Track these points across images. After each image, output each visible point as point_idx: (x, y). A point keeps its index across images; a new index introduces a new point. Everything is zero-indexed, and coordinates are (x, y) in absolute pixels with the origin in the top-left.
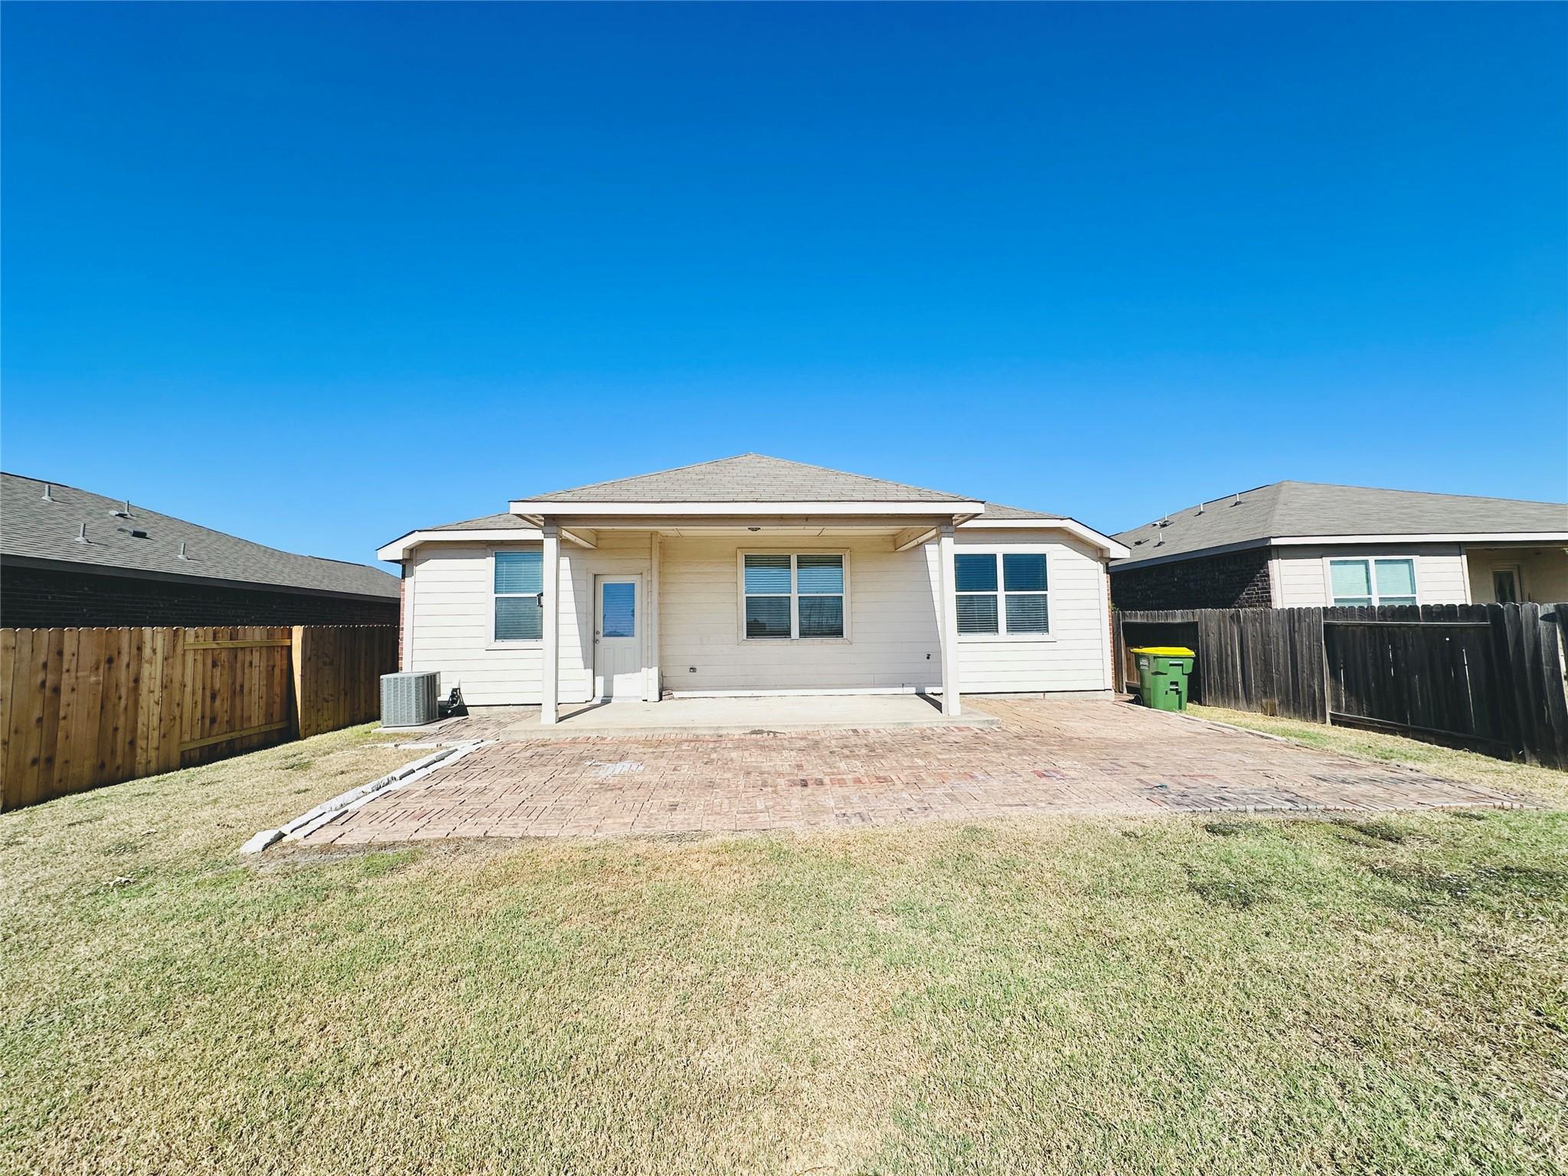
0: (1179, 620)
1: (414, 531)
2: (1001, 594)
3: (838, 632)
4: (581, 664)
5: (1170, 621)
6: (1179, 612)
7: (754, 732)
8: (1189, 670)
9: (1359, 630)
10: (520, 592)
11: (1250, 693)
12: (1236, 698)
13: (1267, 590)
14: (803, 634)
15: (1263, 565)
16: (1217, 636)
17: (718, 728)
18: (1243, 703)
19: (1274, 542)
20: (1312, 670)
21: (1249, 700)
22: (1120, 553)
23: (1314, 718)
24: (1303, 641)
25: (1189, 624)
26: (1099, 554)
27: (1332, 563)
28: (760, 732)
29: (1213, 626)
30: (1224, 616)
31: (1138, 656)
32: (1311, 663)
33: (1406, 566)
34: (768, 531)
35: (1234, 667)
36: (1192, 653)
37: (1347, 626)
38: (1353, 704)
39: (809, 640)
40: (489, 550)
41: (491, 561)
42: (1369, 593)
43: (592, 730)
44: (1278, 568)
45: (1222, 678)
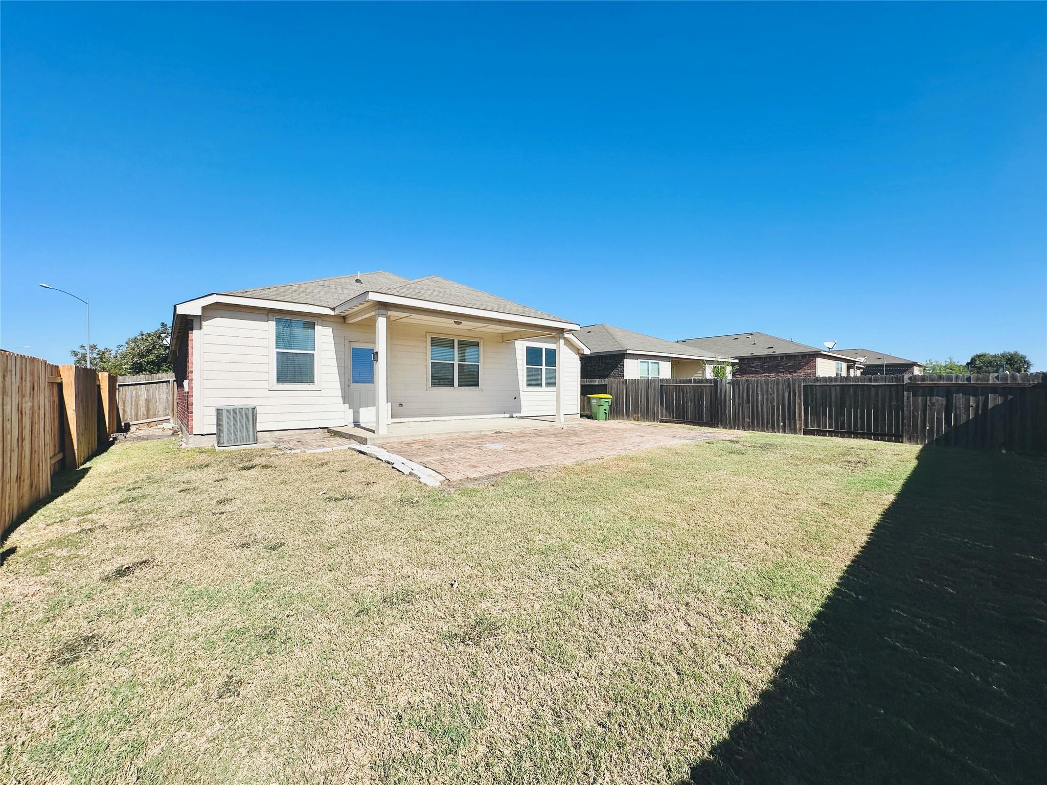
0: (597, 383)
1: (212, 294)
2: (544, 367)
3: (477, 385)
4: (341, 401)
5: (592, 384)
6: (597, 380)
7: (496, 433)
8: (610, 404)
9: (671, 388)
10: (298, 349)
11: (629, 412)
12: (623, 415)
13: (622, 371)
14: (460, 385)
15: (622, 361)
16: (616, 390)
17: (481, 431)
18: (625, 417)
19: (628, 352)
20: (654, 402)
21: (628, 416)
22: (587, 352)
23: (654, 421)
24: (651, 391)
25: (603, 385)
26: (577, 351)
27: (641, 362)
28: (499, 432)
29: (614, 386)
30: (620, 381)
31: (589, 398)
32: (654, 400)
33: (657, 365)
34: (466, 325)
35: (623, 402)
36: (611, 397)
37: (667, 386)
38: (668, 415)
39: (463, 388)
40: (270, 316)
41: (272, 324)
42: (648, 374)
43: (420, 435)
44: (627, 362)
45: (617, 407)
